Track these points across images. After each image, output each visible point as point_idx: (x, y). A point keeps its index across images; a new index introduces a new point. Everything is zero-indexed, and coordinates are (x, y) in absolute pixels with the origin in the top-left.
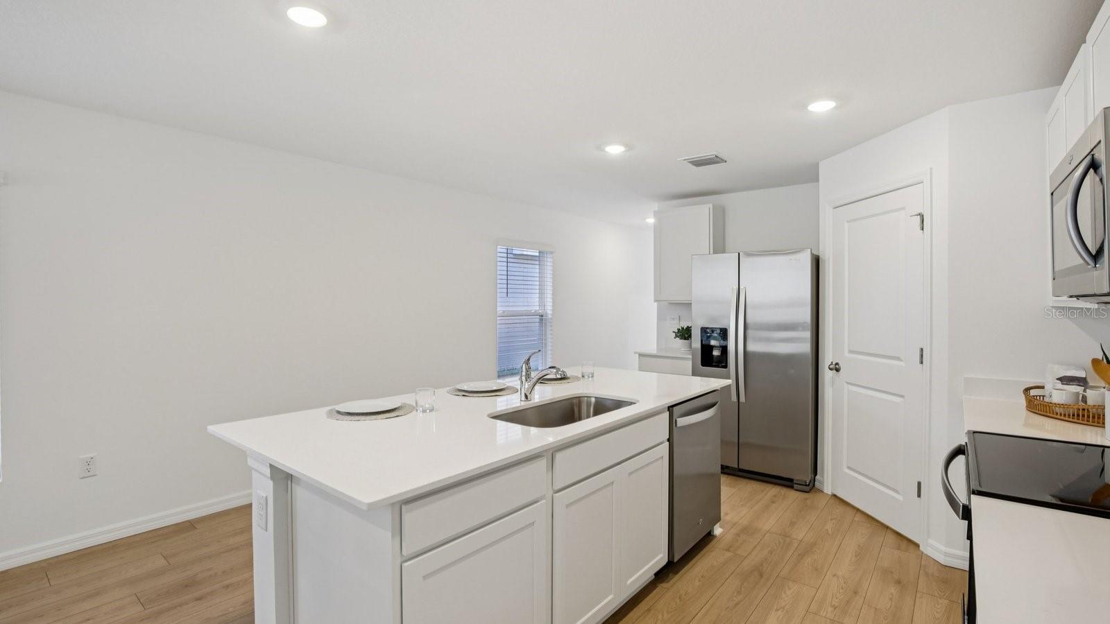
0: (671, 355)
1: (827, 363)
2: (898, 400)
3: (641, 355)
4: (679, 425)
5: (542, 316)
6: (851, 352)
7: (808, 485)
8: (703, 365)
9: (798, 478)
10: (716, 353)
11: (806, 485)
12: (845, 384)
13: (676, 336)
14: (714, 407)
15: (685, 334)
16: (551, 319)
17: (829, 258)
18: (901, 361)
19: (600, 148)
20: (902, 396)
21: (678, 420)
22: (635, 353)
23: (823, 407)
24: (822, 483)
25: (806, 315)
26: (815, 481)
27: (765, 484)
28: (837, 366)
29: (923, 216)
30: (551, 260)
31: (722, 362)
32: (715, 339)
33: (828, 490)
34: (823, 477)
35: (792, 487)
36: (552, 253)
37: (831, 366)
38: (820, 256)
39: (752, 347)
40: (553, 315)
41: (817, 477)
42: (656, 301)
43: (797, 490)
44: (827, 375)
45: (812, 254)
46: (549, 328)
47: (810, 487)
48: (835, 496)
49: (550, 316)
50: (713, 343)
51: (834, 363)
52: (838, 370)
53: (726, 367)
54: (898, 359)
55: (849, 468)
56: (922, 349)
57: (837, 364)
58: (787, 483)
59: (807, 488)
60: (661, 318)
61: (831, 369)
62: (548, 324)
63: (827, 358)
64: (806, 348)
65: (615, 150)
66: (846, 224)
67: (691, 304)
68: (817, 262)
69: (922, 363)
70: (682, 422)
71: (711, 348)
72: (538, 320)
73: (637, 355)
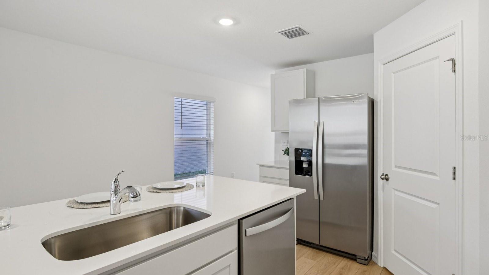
0: (279, 166)
1: (380, 174)
2: (434, 206)
3: (261, 166)
4: (248, 234)
5: (208, 140)
6: (396, 167)
7: (367, 260)
8: (296, 173)
9: (360, 255)
10: (305, 165)
11: (365, 260)
12: (393, 190)
13: (285, 153)
14: (287, 214)
15: (287, 152)
16: (213, 142)
17: (381, 100)
18: (436, 175)
19: (216, 21)
20: (438, 204)
21: (247, 230)
22: (257, 164)
23: (377, 205)
24: (377, 258)
25: (364, 139)
26: (371, 255)
27: (337, 257)
28: (387, 177)
29: (455, 61)
30: (213, 107)
31: (308, 172)
32: (304, 156)
33: (381, 264)
34: (377, 254)
35: (355, 260)
36: (213, 102)
37: (383, 177)
38: (375, 99)
39: (328, 161)
40: (214, 140)
41: (373, 253)
42: (272, 131)
43: (358, 263)
44: (380, 183)
45: (369, 97)
46: (212, 148)
47: (368, 261)
48: (385, 268)
49: (212, 141)
50: (302, 159)
51: (384, 175)
52: (387, 179)
53: (311, 175)
54: (434, 174)
55: (395, 251)
56: (455, 168)
57: (386, 175)
58: (352, 257)
59: (366, 262)
60: (277, 142)
61: (382, 179)
62: (212, 146)
63: (380, 170)
64: (364, 161)
65: (226, 22)
66: (393, 74)
67: (288, 133)
68: (372, 104)
69: (454, 178)
70: (251, 231)
71: (302, 162)
72: (206, 143)
73: (259, 166)
